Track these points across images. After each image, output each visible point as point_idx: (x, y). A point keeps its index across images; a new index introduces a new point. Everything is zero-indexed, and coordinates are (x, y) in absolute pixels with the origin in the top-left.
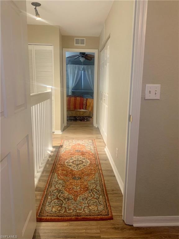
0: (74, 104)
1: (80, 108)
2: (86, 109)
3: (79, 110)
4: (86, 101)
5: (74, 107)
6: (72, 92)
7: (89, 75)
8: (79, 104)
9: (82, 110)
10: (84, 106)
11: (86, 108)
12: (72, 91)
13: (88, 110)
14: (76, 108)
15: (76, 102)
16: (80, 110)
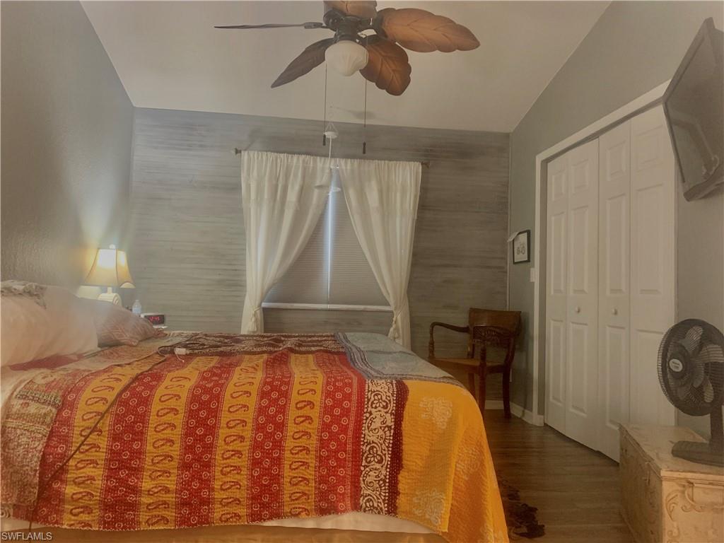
0: (256, 446)
1: (322, 496)
2: (392, 509)
3: (310, 523)
4: (398, 417)
5: (255, 481)
6: (265, 310)
7: (365, 214)
8: (313, 443)
9: (348, 521)
10: (375, 472)
11: (393, 492)
12: (264, 305)
13: (410, 516)
14: (276, 496)
15: (281, 427)
16: (328, 523)
